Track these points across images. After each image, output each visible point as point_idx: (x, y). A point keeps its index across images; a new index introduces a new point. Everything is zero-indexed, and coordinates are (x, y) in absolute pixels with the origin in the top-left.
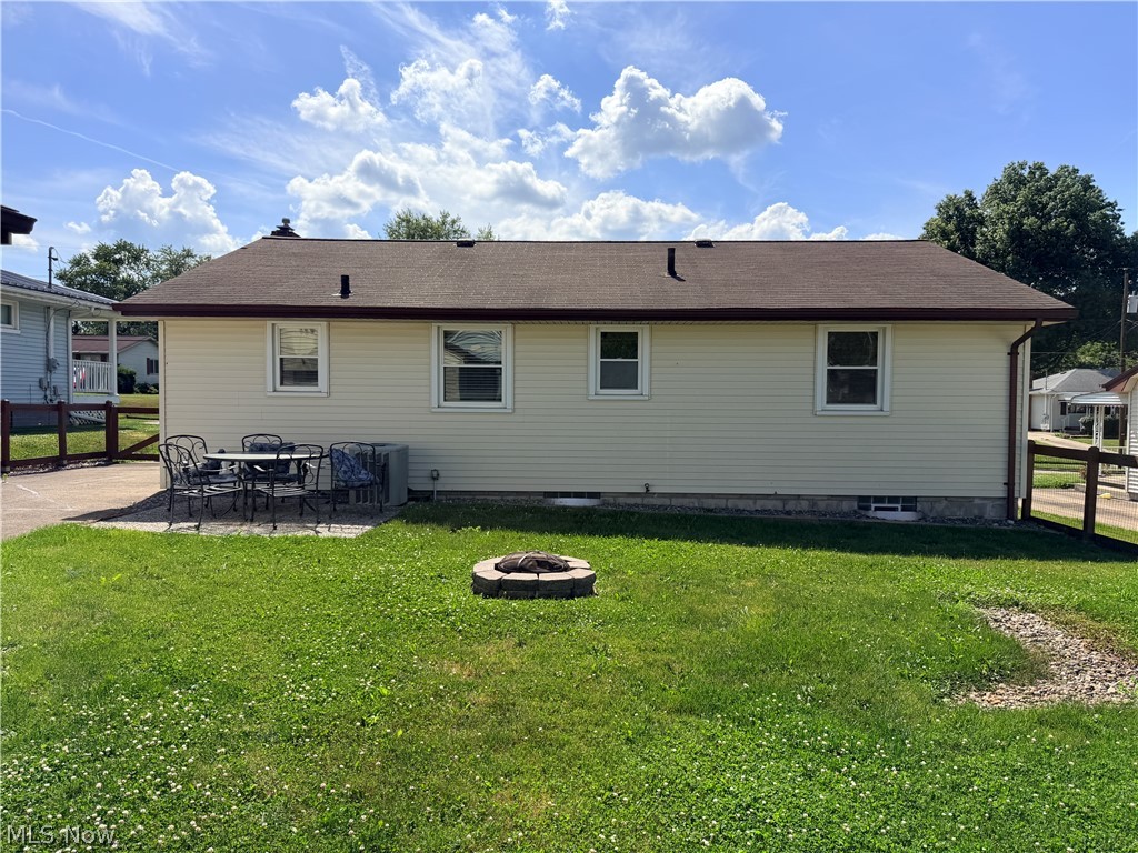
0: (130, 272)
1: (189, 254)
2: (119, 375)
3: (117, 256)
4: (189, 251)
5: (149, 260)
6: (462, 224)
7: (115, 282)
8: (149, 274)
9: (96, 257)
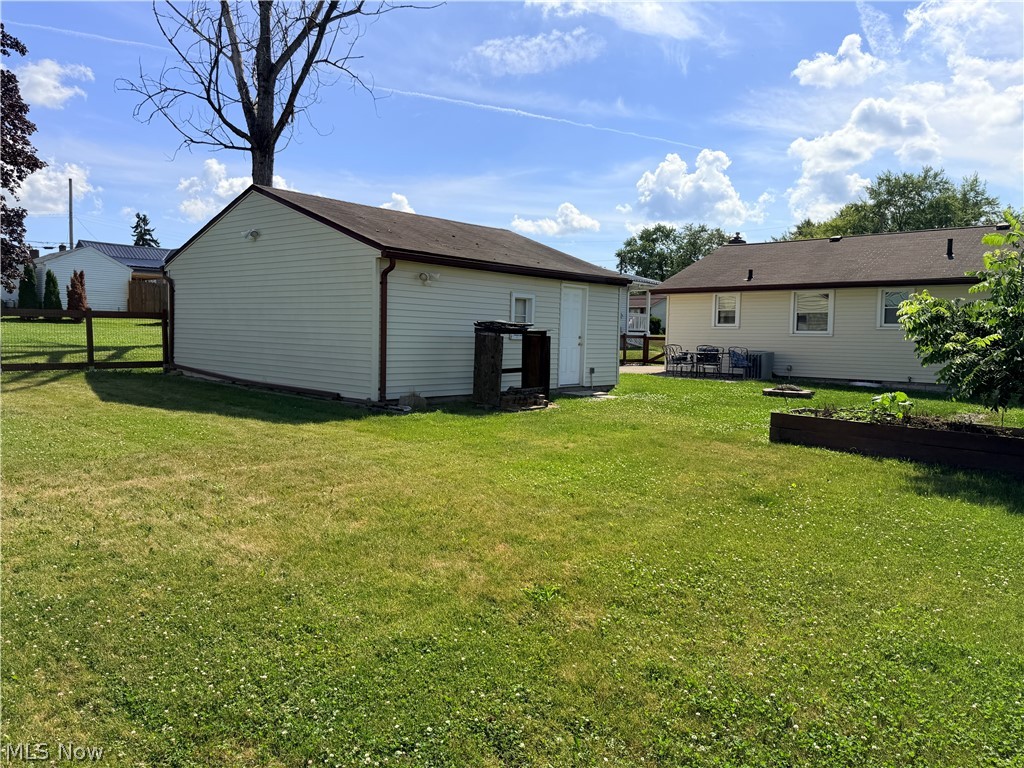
0: (663, 247)
1: (703, 229)
2: (651, 322)
3: (654, 236)
4: (703, 227)
5: (675, 237)
6: (945, 176)
7: (651, 255)
8: (674, 248)
9: (641, 238)
